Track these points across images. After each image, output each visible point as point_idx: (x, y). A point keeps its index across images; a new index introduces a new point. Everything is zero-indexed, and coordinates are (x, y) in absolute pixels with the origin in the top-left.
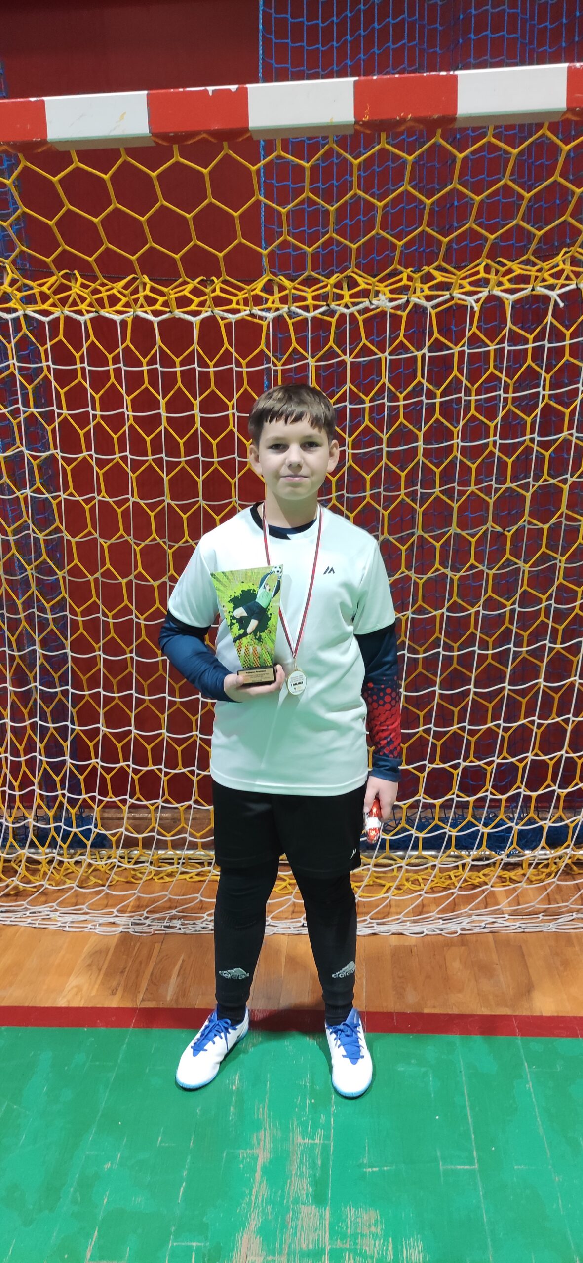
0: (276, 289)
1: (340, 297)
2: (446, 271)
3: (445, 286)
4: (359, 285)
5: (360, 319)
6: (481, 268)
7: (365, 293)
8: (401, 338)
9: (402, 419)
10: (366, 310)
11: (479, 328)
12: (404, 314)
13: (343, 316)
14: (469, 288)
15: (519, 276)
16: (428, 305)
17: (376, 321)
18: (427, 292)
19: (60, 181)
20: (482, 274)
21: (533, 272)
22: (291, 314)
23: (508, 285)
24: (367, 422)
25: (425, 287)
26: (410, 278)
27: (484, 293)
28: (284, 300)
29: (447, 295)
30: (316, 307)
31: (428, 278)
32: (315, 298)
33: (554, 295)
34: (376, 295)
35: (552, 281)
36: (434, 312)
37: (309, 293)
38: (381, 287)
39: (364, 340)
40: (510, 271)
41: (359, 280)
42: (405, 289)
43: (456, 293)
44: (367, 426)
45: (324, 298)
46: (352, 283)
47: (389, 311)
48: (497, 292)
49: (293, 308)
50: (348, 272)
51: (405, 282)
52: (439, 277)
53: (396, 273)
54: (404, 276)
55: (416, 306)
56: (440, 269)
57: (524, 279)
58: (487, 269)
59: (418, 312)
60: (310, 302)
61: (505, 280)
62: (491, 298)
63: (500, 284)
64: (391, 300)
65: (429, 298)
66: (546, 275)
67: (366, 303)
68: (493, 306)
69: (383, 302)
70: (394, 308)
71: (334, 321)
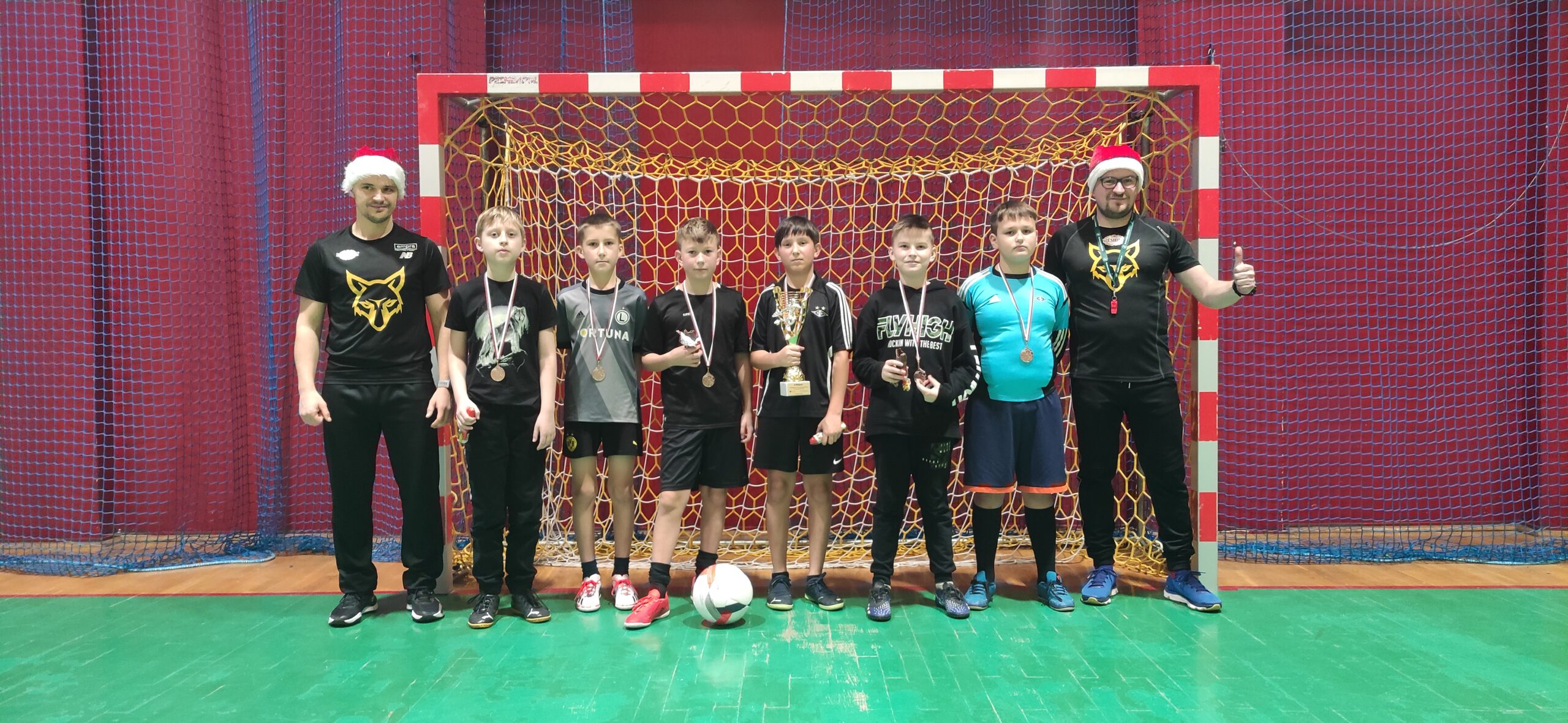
0: (788, 167)
1: (826, 173)
2: (887, 161)
3: (887, 169)
4: (837, 167)
5: (837, 186)
6: (907, 161)
7: (841, 172)
8: (862, 197)
9: (861, 244)
10: (843, 181)
11: (907, 194)
12: (863, 185)
13: (828, 184)
14: (900, 171)
15: (928, 166)
16: (877, 179)
17: (847, 189)
18: (876, 172)
19: (686, 109)
20: (908, 164)
21: (936, 164)
22: (800, 181)
23: (921, 170)
24: (841, 245)
25: (876, 169)
26: (867, 164)
27: (909, 174)
28: (795, 173)
29: (888, 174)
30: (812, 179)
31: (877, 165)
32: (812, 173)
33: (948, 176)
34: (848, 172)
35: (946, 169)
36: (880, 184)
37: (808, 170)
38: (850, 169)
39: (839, 198)
40: (923, 163)
41: (838, 164)
42: (864, 170)
43: (893, 173)
44: (841, 249)
45: (819, 173)
46: (833, 166)
47: (855, 183)
48: (916, 173)
49: (801, 178)
50: (833, 161)
51: (864, 166)
52: (883, 165)
53: (860, 161)
54: (863, 163)
55: (870, 179)
56: (883, 160)
57: (933, 168)
58: (911, 162)
59: (872, 183)
60: (810, 175)
61: (920, 167)
62: (913, 177)
63: (917, 169)
64: (857, 176)
65: (877, 175)
66: (943, 166)
67: (842, 176)
68: (914, 182)
69: (852, 176)
70: (857, 181)
71: (822, 187)
